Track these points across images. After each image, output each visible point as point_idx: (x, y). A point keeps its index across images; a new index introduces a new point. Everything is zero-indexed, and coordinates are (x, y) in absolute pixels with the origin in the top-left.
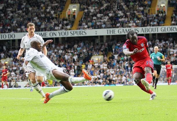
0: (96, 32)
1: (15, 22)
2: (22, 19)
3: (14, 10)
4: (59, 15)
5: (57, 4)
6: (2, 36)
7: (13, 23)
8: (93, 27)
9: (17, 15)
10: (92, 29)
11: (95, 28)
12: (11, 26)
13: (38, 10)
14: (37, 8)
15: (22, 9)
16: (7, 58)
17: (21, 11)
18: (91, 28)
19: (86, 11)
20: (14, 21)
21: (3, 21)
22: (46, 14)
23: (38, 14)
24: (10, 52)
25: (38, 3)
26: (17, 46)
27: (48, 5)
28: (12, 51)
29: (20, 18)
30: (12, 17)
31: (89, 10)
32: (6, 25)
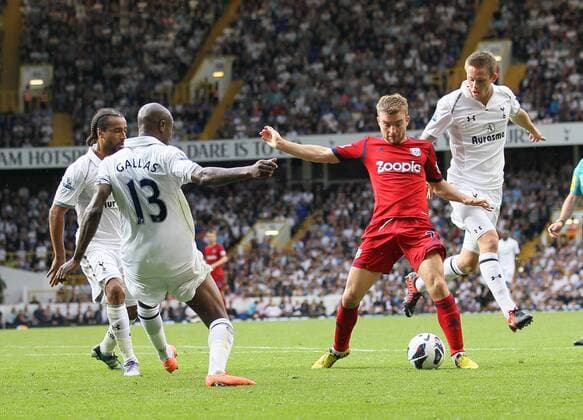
0: (567, 132)
1: (300, 102)
2: (323, 92)
3: (297, 62)
4: (444, 77)
5: (437, 43)
6: (260, 146)
7: (293, 104)
8: (557, 117)
9: (305, 77)
10: (554, 122)
11: (563, 120)
12: (287, 114)
13: (375, 61)
14: (371, 54)
15: (322, 60)
16: (277, 219)
17: (318, 67)
18: (550, 120)
19: (533, 63)
20: (298, 97)
21: (262, 98)
22: (404, 75)
23: (374, 74)
24: (287, 198)
25: (375, 39)
26: (307, 180)
27: (408, 46)
28: (293, 196)
29: (320, 88)
30: (291, 85)
31: (543, 62)
32: (272, 113)
